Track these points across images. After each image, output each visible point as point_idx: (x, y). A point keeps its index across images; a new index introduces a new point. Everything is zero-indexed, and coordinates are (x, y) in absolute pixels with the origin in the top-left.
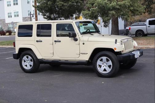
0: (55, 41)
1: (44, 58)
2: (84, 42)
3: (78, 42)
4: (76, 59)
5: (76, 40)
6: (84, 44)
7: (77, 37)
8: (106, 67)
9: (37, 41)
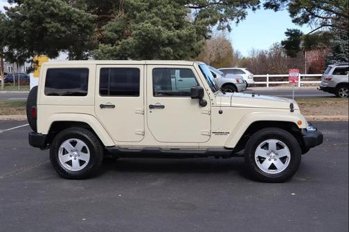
0: (151, 107)
1: (117, 144)
2: (222, 109)
3: (207, 108)
4: (201, 145)
5: (203, 104)
6: (221, 112)
7: (206, 98)
8: (275, 160)
9: (102, 106)
